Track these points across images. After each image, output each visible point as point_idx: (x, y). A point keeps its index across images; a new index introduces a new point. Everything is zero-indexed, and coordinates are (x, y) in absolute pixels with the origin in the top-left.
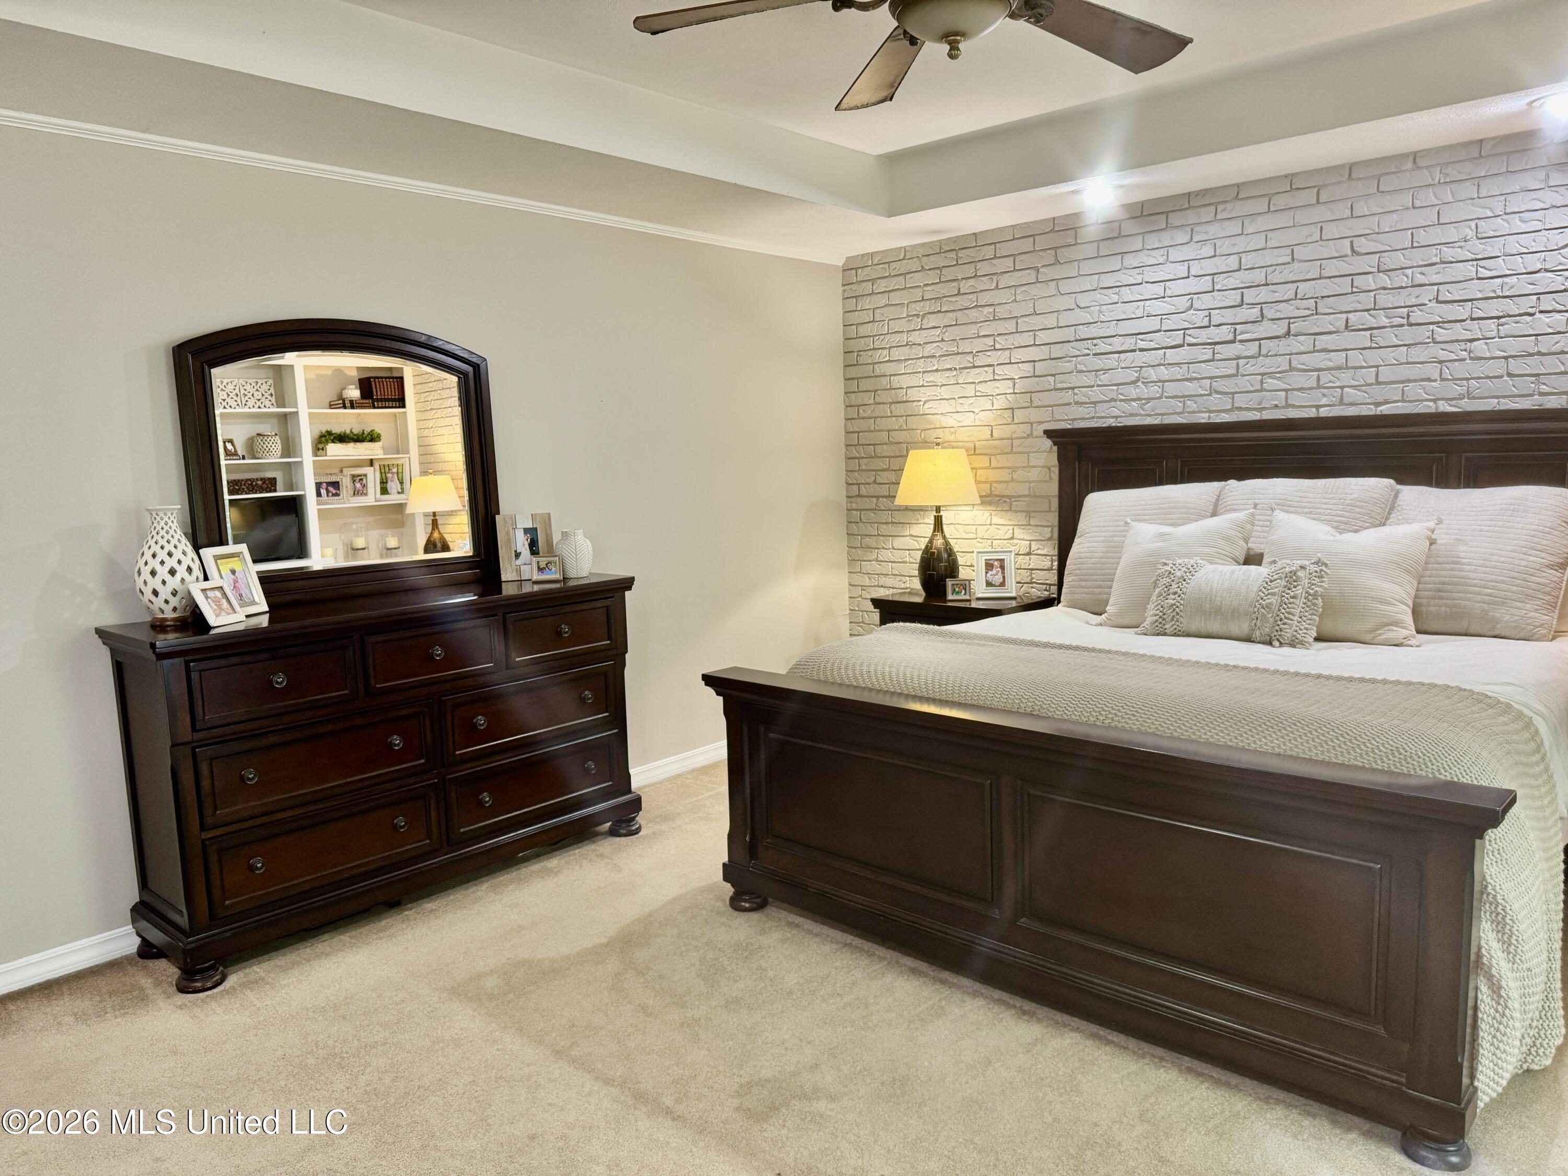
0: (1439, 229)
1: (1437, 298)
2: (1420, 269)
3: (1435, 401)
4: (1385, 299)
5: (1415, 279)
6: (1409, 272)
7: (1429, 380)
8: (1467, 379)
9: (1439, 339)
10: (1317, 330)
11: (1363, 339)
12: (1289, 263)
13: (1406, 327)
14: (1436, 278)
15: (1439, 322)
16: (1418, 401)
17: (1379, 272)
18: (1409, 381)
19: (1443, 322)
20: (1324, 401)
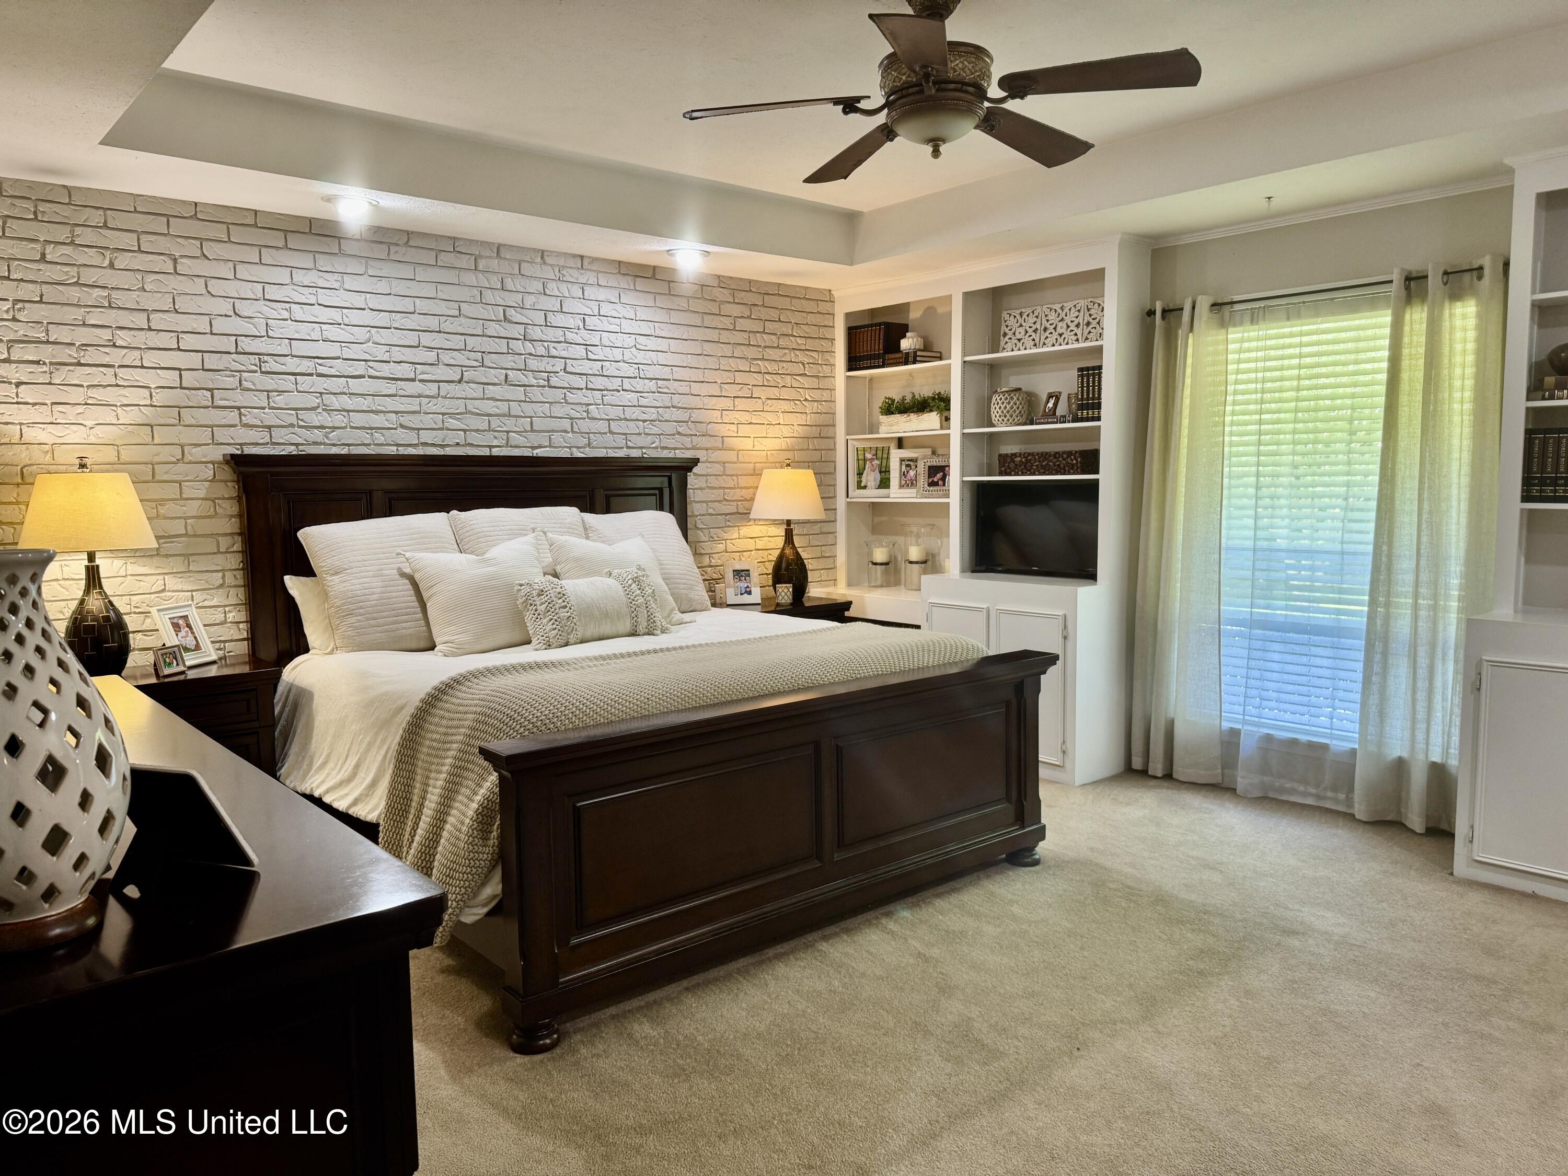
0: (561, 316)
1: (565, 369)
2: (553, 344)
3: (570, 448)
4: (533, 364)
5: (551, 351)
6: (546, 344)
7: (566, 432)
8: (588, 433)
9: (570, 401)
10: (485, 381)
11: (519, 393)
12: (457, 317)
13: (547, 388)
14: (564, 354)
15: (567, 388)
16: (560, 447)
17: (525, 340)
18: (553, 431)
19: (570, 388)
20: (495, 443)
